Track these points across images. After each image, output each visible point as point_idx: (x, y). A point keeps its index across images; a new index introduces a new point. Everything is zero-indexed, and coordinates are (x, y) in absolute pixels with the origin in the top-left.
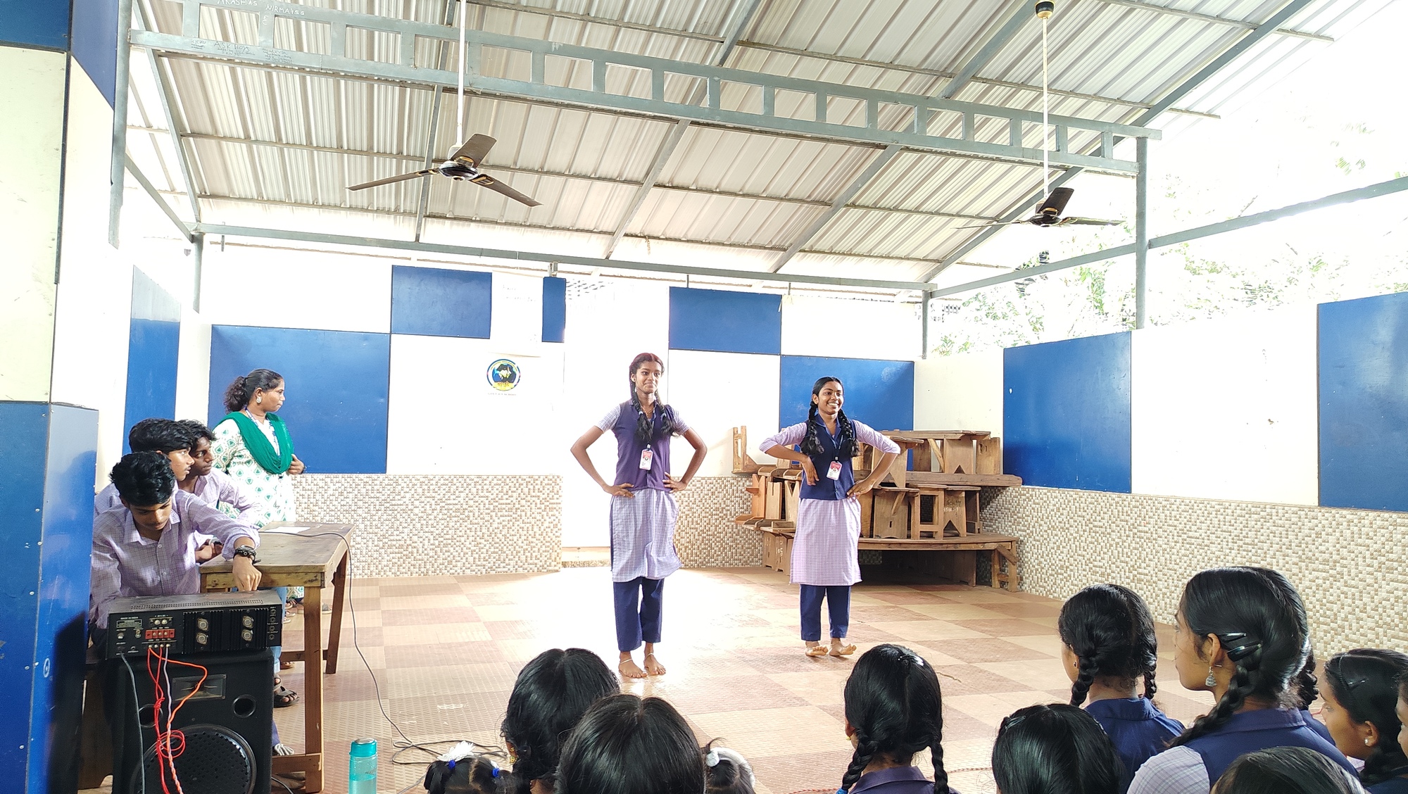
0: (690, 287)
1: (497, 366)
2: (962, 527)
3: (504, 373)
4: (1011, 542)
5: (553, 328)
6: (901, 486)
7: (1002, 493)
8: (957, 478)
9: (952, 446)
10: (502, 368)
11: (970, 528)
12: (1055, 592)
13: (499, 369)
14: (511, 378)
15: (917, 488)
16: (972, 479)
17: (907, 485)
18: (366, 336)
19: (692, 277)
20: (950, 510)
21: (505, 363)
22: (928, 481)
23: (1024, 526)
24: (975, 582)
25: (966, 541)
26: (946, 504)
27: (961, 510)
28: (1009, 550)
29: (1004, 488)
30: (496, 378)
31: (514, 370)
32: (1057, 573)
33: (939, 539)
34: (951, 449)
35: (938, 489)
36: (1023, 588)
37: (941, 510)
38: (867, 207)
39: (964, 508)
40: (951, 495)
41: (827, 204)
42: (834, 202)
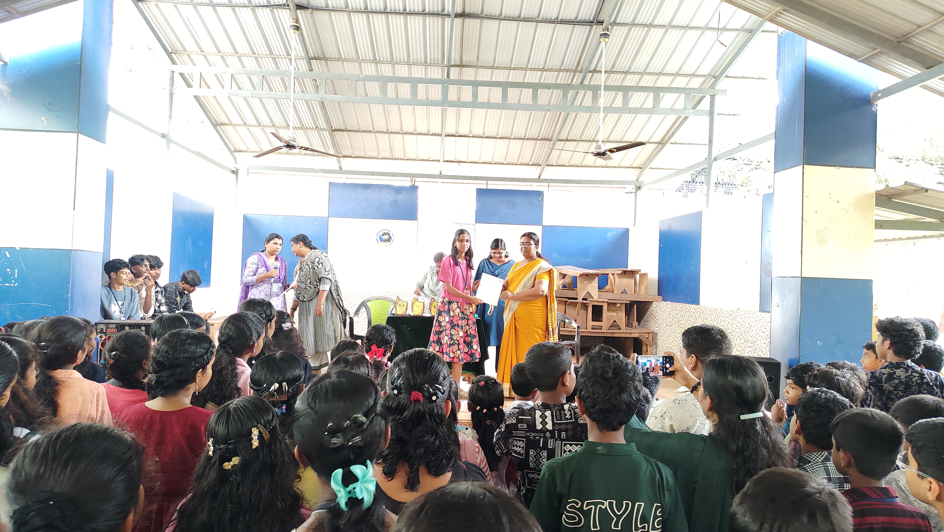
0: (488, 188)
1: (382, 233)
2: (622, 323)
3: (386, 237)
4: (649, 333)
7: (652, 306)
8: (620, 296)
9: (620, 277)
10: (384, 234)
11: (629, 324)
13: (383, 235)
14: (389, 240)
15: (590, 301)
16: (632, 296)
19: (489, 182)
20: (615, 314)
21: (386, 232)
25: (624, 332)
27: (622, 314)
28: (647, 338)
29: (652, 302)
30: (382, 240)
31: (390, 235)
34: (619, 279)
35: (603, 302)
37: (606, 313)
38: (576, 140)
39: (624, 314)
40: (611, 305)
41: (550, 140)
42: (553, 139)
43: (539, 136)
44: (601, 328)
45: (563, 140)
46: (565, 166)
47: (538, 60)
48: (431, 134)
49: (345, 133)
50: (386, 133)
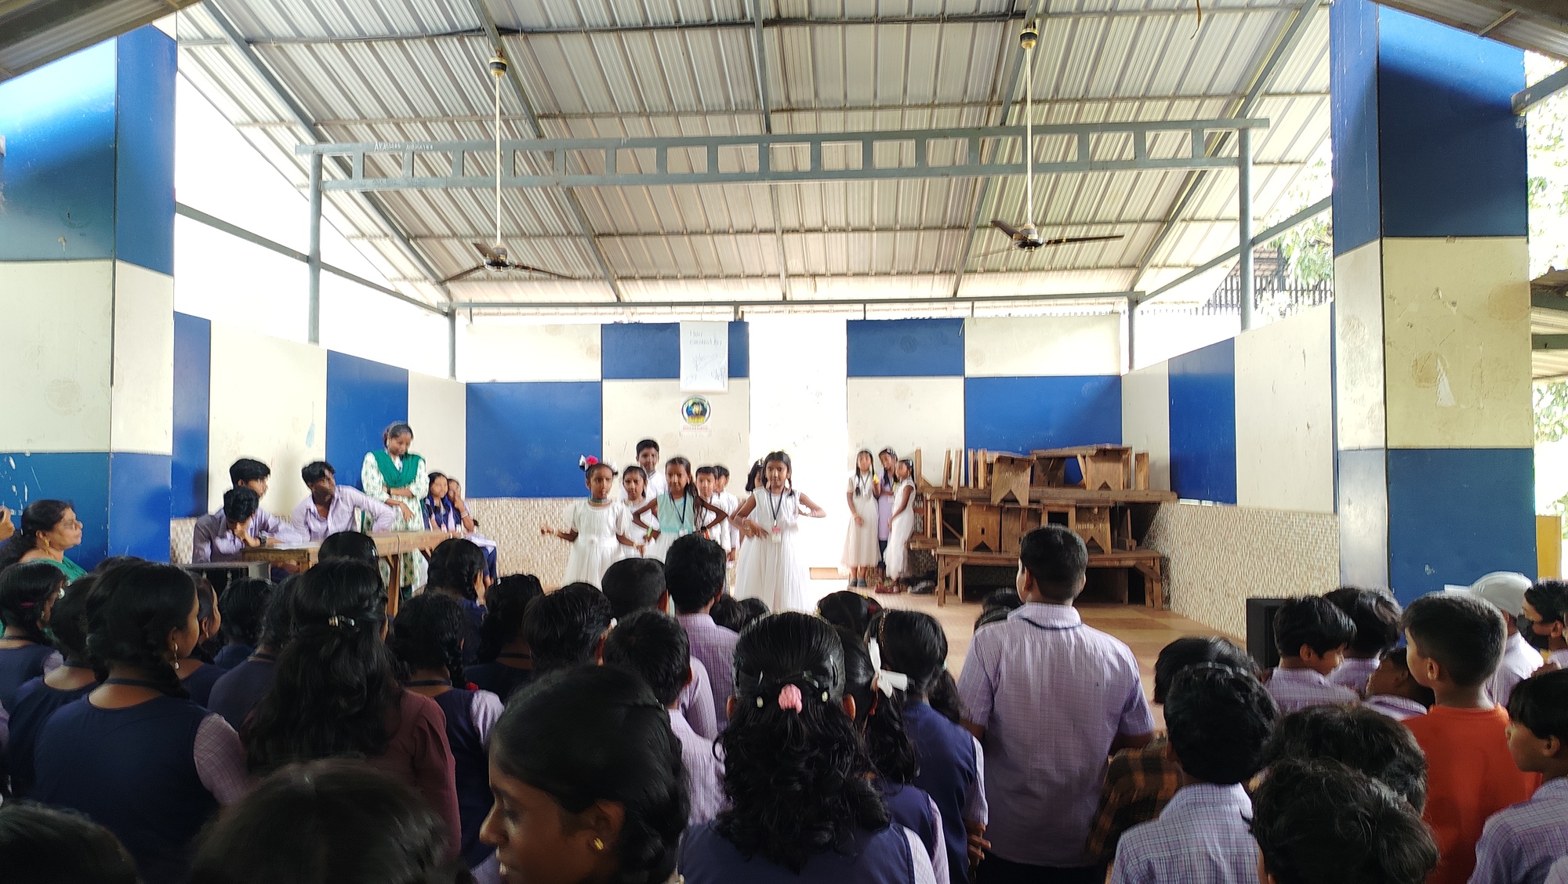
0: (868, 318)
1: (690, 403)
2: (1107, 545)
4: (1153, 558)
5: (738, 366)
6: (1024, 502)
7: (1159, 510)
9: (1094, 462)
10: (695, 404)
11: (1118, 544)
13: (692, 406)
14: (703, 413)
15: (1045, 505)
17: (1031, 501)
19: (869, 309)
21: (697, 401)
22: (1062, 497)
23: (1170, 542)
24: (1127, 600)
25: (1111, 559)
27: (1106, 527)
28: (1151, 567)
29: (1162, 503)
30: (690, 414)
31: (705, 405)
35: (1068, 506)
36: (1170, 606)
40: (1083, 510)
41: (964, 228)
42: (971, 225)
43: (944, 222)
47: (921, 88)
48: (758, 230)
49: (617, 239)
50: (683, 233)
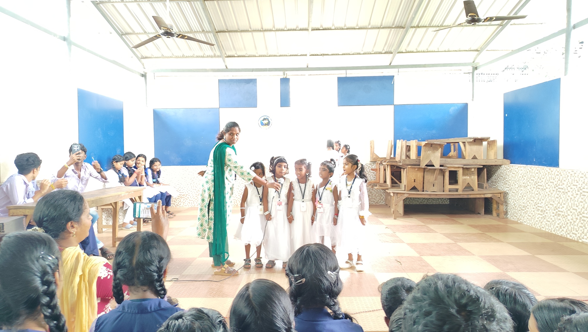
0: (347, 76)
1: (262, 118)
2: (475, 185)
3: (266, 122)
4: (500, 193)
5: (285, 102)
6: (437, 166)
7: (499, 168)
8: (472, 162)
9: (470, 145)
10: (264, 119)
11: (480, 186)
12: (521, 219)
13: (263, 120)
14: (268, 124)
15: (447, 167)
16: (482, 161)
17: (441, 166)
18: (210, 110)
19: (348, 71)
20: (468, 177)
21: (265, 117)
22: (454, 163)
23: (508, 185)
24: (484, 213)
25: (477, 193)
26: (464, 174)
28: (499, 198)
29: (500, 165)
30: (262, 124)
31: (269, 120)
32: (522, 210)
33: (460, 192)
34: (470, 147)
35: (459, 167)
36: (508, 216)
37: (461, 177)
38: (426, 27)
39: (476, 177)
40: (466, 170)
41: (403, 28)
42: (406, 26)
43: (393, 24)
44: (457, 190)
45: (414, 27)
46: (413, 52)
48: (299, 29)
49: (227, 34)
50: (261, 31)
